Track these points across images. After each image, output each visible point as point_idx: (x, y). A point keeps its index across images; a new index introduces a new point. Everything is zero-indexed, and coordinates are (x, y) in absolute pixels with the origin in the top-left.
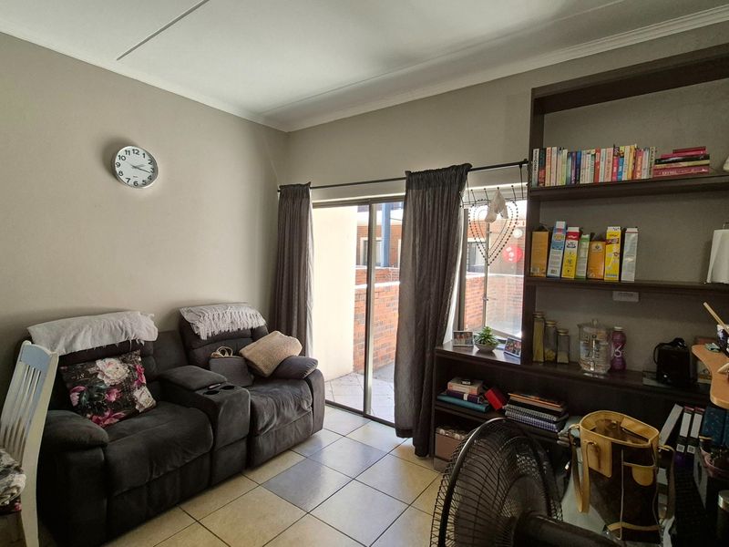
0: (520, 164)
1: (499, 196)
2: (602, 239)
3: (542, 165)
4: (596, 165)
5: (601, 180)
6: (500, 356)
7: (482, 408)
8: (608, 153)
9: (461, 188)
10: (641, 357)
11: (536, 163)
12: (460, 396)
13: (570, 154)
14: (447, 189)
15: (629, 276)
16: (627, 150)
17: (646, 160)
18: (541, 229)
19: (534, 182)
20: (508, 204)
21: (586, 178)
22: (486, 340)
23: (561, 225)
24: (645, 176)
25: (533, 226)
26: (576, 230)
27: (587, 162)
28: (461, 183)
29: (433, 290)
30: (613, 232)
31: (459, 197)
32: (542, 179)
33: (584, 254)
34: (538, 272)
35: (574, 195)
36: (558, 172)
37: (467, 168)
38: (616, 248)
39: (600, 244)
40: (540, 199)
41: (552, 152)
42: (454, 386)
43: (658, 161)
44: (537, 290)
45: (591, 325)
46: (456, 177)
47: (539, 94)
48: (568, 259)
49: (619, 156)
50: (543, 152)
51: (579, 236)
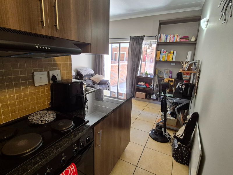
0: (156, 36)
1: (151, 43)
2: (170, 53)
4: (170, 38)
5: (171, 41)
6: (149, 76)
7: (146, 87)
8: (172, 36)
9: (142, 41)
10: (175, 76)
11: (159, 37)
12: (141, 85)
13: (165, 35)
14: (139, 41)
15: (174, 60)
16: (176, 35)
17: (179, 38)
18: (159, 51)
19: (158, 41)
20: (152, 45)
21: (168, 41)
22: (146, 74)
23: (163, 50)
24: (178, 41)
25: (157, 50)
26: (165, 51)
27: (169, 37)
28: (143, 39)
29: (136, 63)
30: (172, 51)
31: (142, 43)
32: (160, 40)
33: (166, 56)
34: (158, 59)
35: (166, 44)
36: (163, 40)
37: (144, 36)
38: (172, 55)
39: (169, 54)
40: (159, 44)
41: (162, 35)
42: (140, 83)
43: (181, 38)
44: (157, 62)
45: (166, 70)
46: (142, 38)
47: (161, 22)
48: (163, 57)
49: (174, 36)
50: (161, 35)
51: (166, 52)
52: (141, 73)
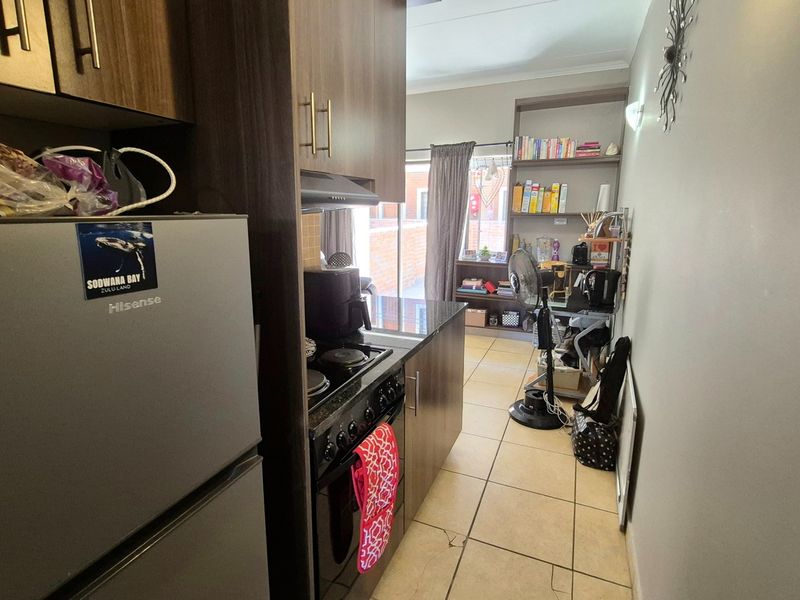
0: (507, 144)
1: (494, 164)
2: (550, 190)
3: (520, 148)
4: (549, 148)
5: (551, 157)
6: (492, 260)
7: (485, 292)
8: (554, 142)
9: (469, 158)
10: (567, 254)
11: (517, 146)
12: (471, 288)
13: (535, 141)
14: (460, 158)
15: (562, 211)
16: (564, 140)
17: (572, 147)
18: (518, 184)
19: (516, 157)
20: (499, 168)
21: (543, 157)
22: (485, 252)
23: (529, 182)
24: (572, 156)
25: (514, 183)
26: (537, 185)
27: (544, 146)
28: (470, 152)
29: (452, 224)
30: (556, 186)
31: (468, 163)
32: (520, 155)
33: (541, 199)
34: (516, 210)
35: (537, 164)
36: (528, 154)
37: (473, 144)
38: (557, 195)
39: (549, 193)
40: (517, 166)
41: (526, 139)
42: (466, 283)
43: (578, 149)
44: (515, 218)
45: (543, 238)
46: (468, 148)
47: (519, 103)
48: (532, 202)
49: (560, 143)
50: (521, 138)
51: (538, 188)
52: (468, 252)
